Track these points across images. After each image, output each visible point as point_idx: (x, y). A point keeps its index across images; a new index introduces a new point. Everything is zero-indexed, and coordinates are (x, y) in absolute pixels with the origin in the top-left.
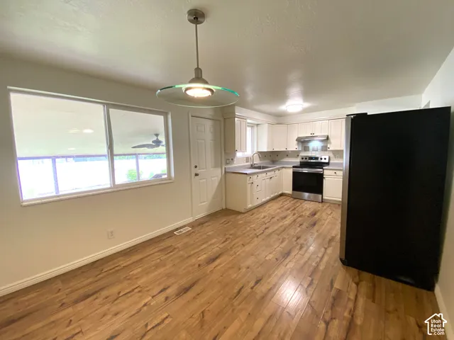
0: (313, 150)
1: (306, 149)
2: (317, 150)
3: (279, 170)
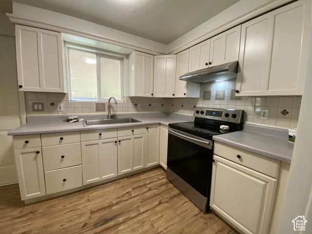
0: (217, 99)
1: (206, 96)
2: (223, 99)
3: (147, 128)
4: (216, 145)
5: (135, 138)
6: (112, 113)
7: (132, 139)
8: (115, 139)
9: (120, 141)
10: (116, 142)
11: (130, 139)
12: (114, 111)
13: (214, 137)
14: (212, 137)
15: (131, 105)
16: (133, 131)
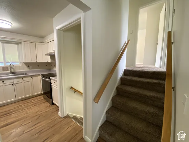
3: (32, 77)
4: (51, 80)
5: (24, 82)
6: (13, 71)
7: (23, 83)
8: (13, 83)
9: (15, 84)
10: (13, 84)
11: (21, 83)
12: (14, 70)
13: (51, 78)
14: (50, 78)
15: (25, 66)
16: (23, 79)
